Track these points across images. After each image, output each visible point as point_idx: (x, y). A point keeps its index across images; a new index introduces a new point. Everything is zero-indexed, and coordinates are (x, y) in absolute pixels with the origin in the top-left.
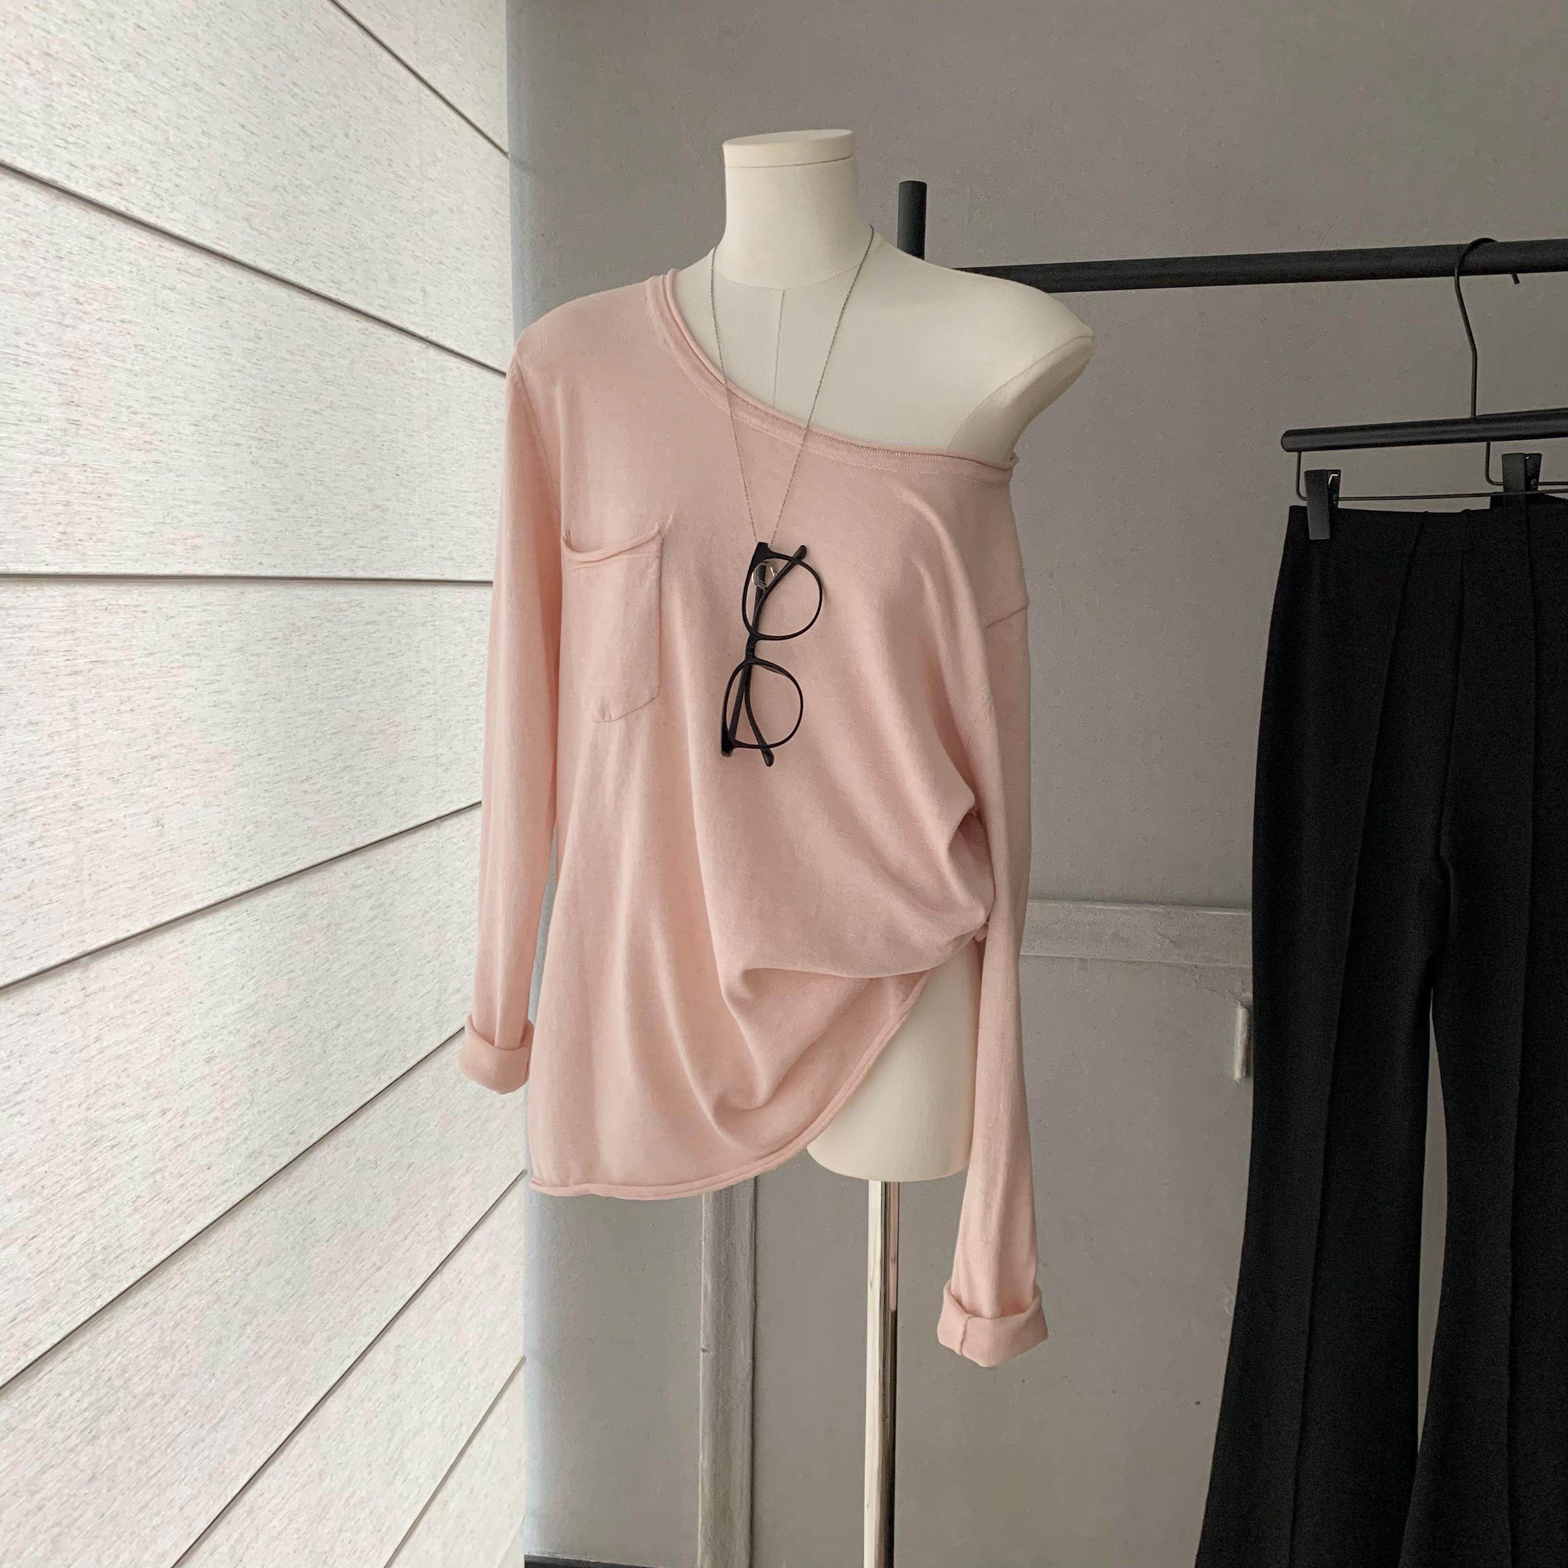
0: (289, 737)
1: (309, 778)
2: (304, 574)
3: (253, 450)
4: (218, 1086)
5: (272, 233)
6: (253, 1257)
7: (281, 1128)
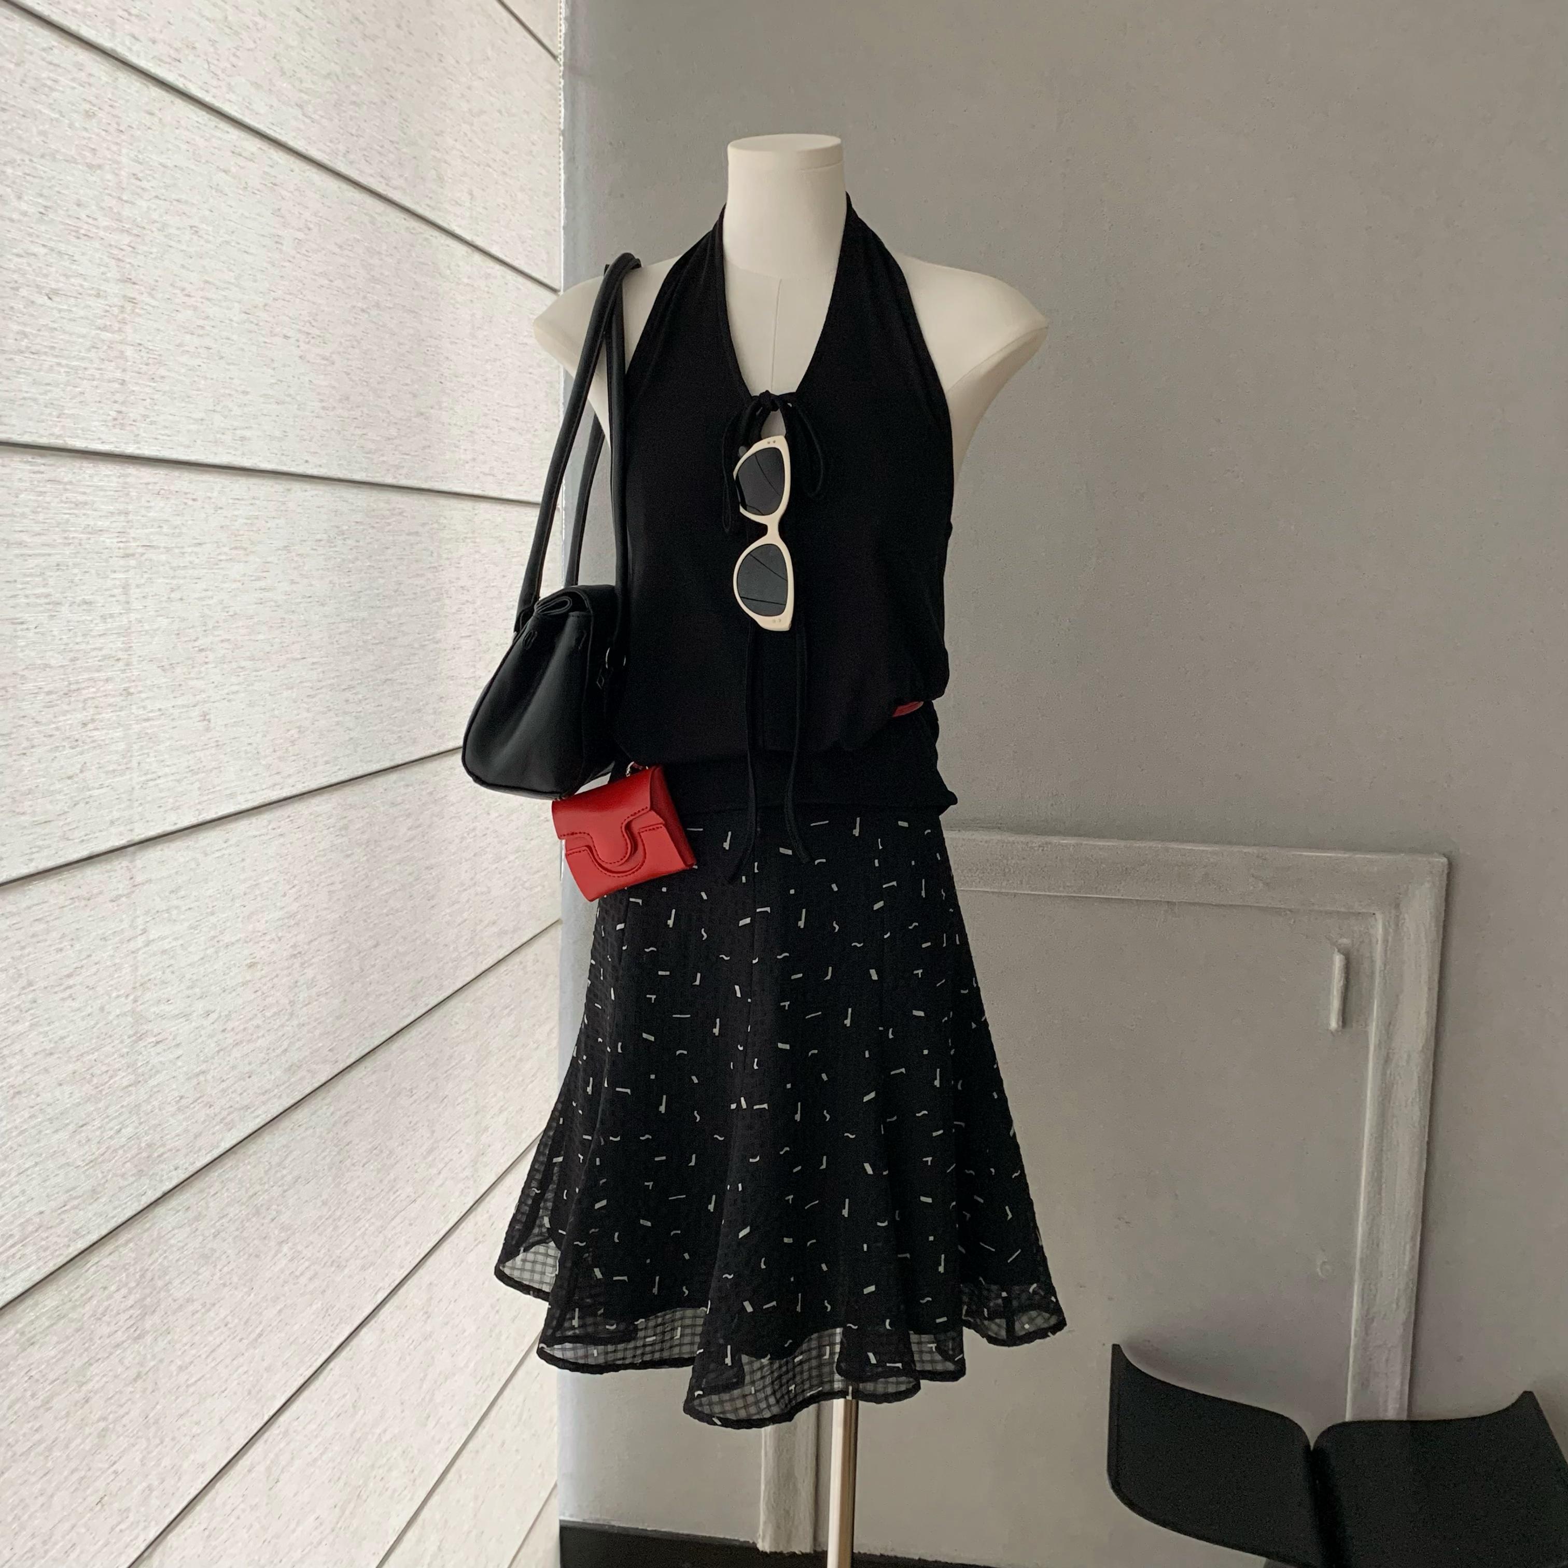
0: (332, 643)
1: (350, 687)
2: (349, 476)
3: (301, 344)
4: (259, 993)
5: (325, 122)
6: (290, 1173)
7: (320, 1045)
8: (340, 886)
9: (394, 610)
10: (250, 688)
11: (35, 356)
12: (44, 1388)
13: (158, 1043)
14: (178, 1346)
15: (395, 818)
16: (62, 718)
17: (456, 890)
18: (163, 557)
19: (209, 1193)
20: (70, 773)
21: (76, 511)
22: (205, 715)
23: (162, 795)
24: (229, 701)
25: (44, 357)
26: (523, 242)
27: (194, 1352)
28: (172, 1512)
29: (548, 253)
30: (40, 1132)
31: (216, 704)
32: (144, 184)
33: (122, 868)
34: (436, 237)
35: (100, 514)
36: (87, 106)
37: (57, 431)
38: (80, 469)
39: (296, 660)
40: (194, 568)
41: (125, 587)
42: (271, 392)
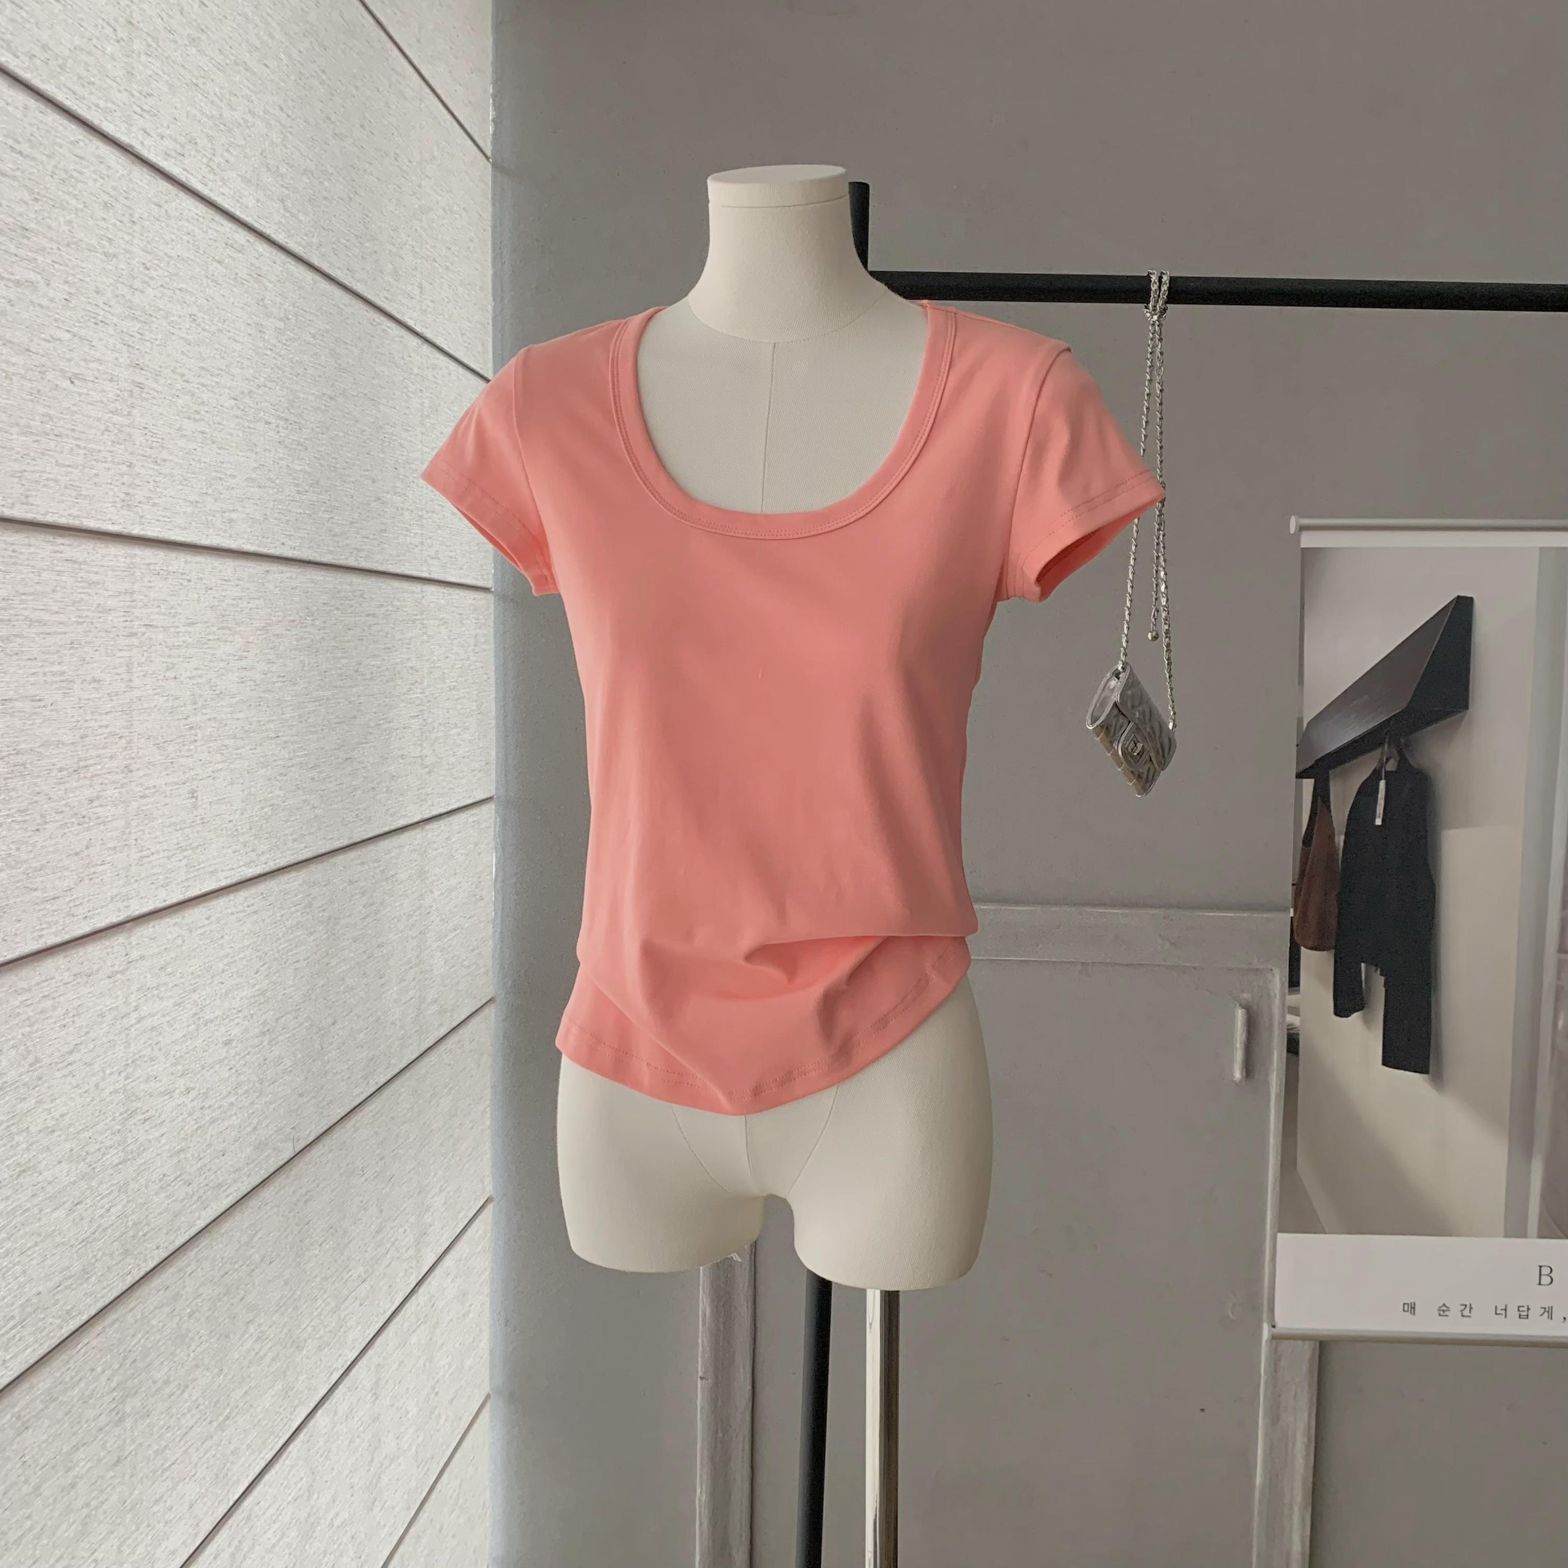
4: (233, 1070)
5: (301, 217)
6: (257, 1252)
8: (305, 963)
9: (354, 690)
10: (232, 766)
13: (145, 1120)
15: (353, 895)
16: (71, 795)
17: (403, 968)
18: (161, 636)
20: (77, 850)
21: (89, 591)
22: (193, 792)
23: (155, 871)
24: (214, 778)
25: (65, 440)
26: (463, 335)
29: (483, 344)
30: (40, 1211)
31: (202, 782)
32: (152, 273)
33: (118, 945)
34: (392, 329)
35: (111, 593)
36: (106, 198)
37: (75, 511)
38: (94, 549)
39: (272, 738)
40: (187, 647)
41: (129, 666)
42: (254, 476)
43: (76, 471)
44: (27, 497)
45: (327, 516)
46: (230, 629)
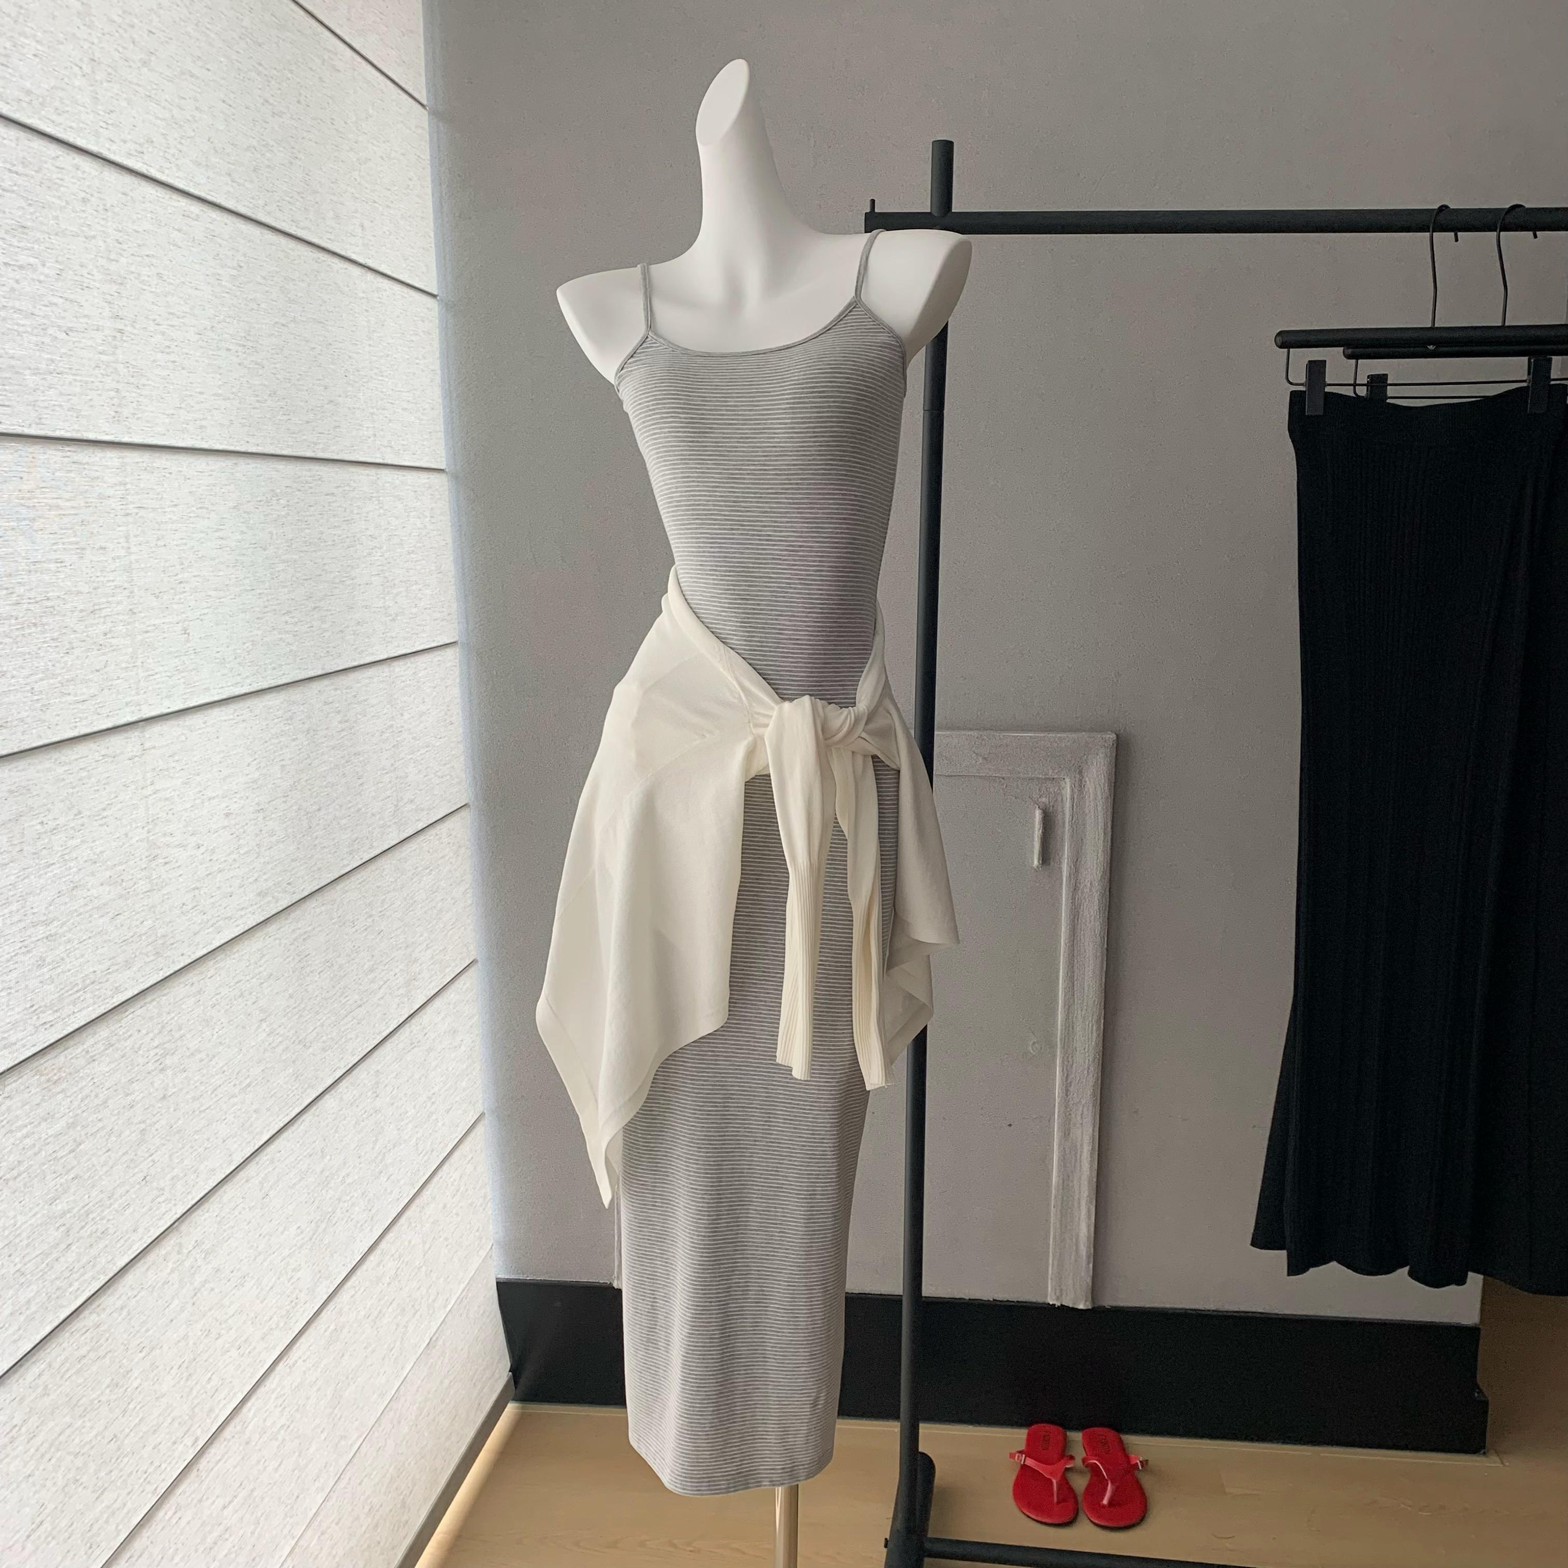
0: (273, 579)
1: (289, 612)
2: (279, 452)
3: (240, 354)
4: (234, 835)
5: (247, 185)
6: (265, 970)
7: (280, 879)
8: (290, 762)
9: (318, 554)
10: (216, 611)
11: (60, 376)
12: (103, 1092)
13: (166, 863)
14: (192, 1082)
15: (328, 714)
16: (90, 629)
17: (379, 773)
18: (151, 515)
19: (206, 976)
20: (98, 668)
22: (185, 630)
23: (159, 686)
24: (201, 620)
25: (65, 376)
26: (405, 260)
27: (203, 1088)
28: (193, 1199)
29: (427, 266)
30: (91, 916)
31: (193, 621)
32: (125, 246)
33: (135, 736)
34: (336, 264)
35: (108, 485)
36: (83, 195)
37: (76, 427)
38: (93, 453)
39: (247, 591)
40: (172, 523)
41: (127, 538)
42: (220, 392)
43: (74, 398)
44: (40, 419)
45: (285, 418)
46: (207, 508)
